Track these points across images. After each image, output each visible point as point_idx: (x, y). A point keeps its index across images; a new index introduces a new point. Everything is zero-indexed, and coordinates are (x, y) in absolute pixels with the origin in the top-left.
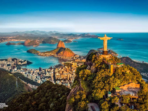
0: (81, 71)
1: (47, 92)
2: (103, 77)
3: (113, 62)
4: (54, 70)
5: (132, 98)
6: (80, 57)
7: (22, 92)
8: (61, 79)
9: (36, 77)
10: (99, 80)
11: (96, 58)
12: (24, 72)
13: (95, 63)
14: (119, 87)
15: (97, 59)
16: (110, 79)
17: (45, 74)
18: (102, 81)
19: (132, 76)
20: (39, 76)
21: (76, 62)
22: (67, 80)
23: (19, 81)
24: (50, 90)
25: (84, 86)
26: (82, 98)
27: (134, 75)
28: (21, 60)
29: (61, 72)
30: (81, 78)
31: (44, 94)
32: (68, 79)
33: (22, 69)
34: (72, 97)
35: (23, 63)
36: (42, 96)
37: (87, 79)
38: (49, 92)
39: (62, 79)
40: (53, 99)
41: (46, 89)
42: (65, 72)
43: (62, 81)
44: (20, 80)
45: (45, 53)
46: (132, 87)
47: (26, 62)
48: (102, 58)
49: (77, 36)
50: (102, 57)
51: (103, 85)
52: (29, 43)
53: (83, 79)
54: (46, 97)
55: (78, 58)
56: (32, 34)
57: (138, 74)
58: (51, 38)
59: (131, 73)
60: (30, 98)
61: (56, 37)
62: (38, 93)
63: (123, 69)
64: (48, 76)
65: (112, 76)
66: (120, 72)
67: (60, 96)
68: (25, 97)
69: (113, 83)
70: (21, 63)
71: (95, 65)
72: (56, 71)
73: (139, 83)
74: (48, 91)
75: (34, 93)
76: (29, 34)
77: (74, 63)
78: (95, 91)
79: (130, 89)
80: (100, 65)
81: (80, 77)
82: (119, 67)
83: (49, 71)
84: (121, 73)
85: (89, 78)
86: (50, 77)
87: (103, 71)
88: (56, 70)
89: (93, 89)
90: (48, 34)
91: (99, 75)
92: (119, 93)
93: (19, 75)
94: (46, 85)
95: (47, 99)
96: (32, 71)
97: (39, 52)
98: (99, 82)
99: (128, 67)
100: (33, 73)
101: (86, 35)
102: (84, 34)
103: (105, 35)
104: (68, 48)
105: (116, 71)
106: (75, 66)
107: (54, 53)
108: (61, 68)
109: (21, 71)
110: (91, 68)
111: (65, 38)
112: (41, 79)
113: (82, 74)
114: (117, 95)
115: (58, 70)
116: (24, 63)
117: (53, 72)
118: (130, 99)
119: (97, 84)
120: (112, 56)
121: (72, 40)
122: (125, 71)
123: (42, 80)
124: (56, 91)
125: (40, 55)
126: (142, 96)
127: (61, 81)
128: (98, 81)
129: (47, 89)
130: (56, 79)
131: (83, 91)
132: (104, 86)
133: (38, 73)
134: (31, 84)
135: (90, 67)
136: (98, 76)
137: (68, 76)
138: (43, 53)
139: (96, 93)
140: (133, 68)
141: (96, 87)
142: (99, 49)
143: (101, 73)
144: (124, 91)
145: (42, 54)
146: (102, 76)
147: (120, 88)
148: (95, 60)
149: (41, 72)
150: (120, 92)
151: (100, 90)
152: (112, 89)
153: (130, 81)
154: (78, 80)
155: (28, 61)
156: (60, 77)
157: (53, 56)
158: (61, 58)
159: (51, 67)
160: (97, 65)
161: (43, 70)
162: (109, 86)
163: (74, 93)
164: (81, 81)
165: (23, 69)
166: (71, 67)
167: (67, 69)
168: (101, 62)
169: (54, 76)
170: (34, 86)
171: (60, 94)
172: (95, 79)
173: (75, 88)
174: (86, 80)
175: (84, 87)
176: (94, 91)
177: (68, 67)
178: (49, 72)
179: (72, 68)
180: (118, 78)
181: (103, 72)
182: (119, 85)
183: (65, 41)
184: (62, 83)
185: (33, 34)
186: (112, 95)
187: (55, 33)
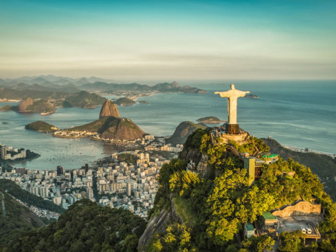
0: (173, 173)
1: (83, 226)
2: (230, 189)
3: (254, 152)
4: (93, 173)
5: (307, 239)
6: (156, 140)
7: (18, 227)
8: (111, 193)
9: (51, 190)
10: (221, 196)
11: (209, 142)
12: (19, 179)
13: (209, 155)
14: (272, 212)
15: (212, 145)
16: (250, 193)
17: (73, 181)
18: (230, 199)
19: (302, 184)
20: (56, 186)
21: (148, 152)
22: (127, 195)
23: (7, 199)
24: (93, 222)
25: (183, 211)
26: (180, 241)
27: (306, 181)
28: (11, 148)
29: (111, 177)
30: (174, 192)
31: (76, 232)
32: (130, 194)
33: (14, 171)
34: (155, 240)
35: (16, 157)
36: (73, 236)
37: (190, 193)
38: (89, 227)
39: (114, 195)
40: (101, 244)
41: (82, 219)
42: (121, 177)
43: (115, 199)
44: (12, 198)
45: (71, 130)
46: (302, 211)
47: (23, 154)
48: (225, 141)
49: (147, 90)
50: (225, 139)
51: (233, 209)
52: (31, 107)
53: (181, 194)
54: (84, 240)
55: (151, 143)
56: (36, 85)
57: (315, 180)
58: (83, 94)
59: (297, 177)
60: (42, 242)
61: (97, 92)
62: (61, 231)
63: (280, 169)
64: (78, 186)
65: (253, 185)
66: (271, 175)
67: (118, 236)
68: (29, 240)
69: (258, 202)
70: (12, 156)
71: (209, 159)
72: (100, 173)
73: (317, 202)
74: (87, 224)
75: (52, 230)
76: (31, 84)
77: (142, 155)
78: (213, 223)
79: (299, 216)
80: (221, 159)
81: (172, 190)
82: (268, 163)
83: (81, 173)
84: (276, 179)
85: (194, 190)
86: (83, 189)
87: (231, 173)
88: (98, 172)
89: (207, 219)
90: (77, 85)
91: (221, 183)
92: (273, 227)
93: (8, 184)
94: (80, 209)
95: (86, 245)
96: (40, 176)
97: (55, 129)
98: (222, 200)
99: (290, 164)
100: (43, 179)
101: (170, 87)
102: (166, 84)
103: (233, 86)
104: (126, 119)
105: (261, 173)
106: (146, 162)
107: (93, 132)
108: (111, 168)
109: (12, 175)
110: (198, 167)
111: (118, 95)
112: (62, 194)
113: (178, 182)
114: (267, 231)
115: (104, 171)
116: (18, 156)
117: (90, 178)
118: (302, 240)
119: (217, 205)
120: (249, 137)
121: (134, 98)
122: (285, 174)
123: (63, 197)
124: (109, 225)
125: (58, 136)
126: (330, 232)
127: (112, 198)
128: (218, 198)
129: (85, 219)
130: (100, 193)
131: (180, 223)
132: (236, 210)
133: (55, 181)
134: (38, 207)
135: (197, 165)
136: (219, 187)
137: (129, 185)
138: (65, 130)
139: (216, 228)
140: (303, 166)
141: (215, 213)
142: (201, 119)
143: (227, 178)
144: (284, 222)
145: (63, 134)
146: (229, 187)
147: (275, 214)
148: (207, 146)
149: (62, 176)
150: (275, 224)
151: (226, 222)
152: (254, 218)
153: (298, 198)
154: (166, 198)
155: (28, 152)
156: (108, 189)
157: (91, 139)
158: (109, 142)
159: (87, 165)
160: (214, 159)
161: (67, 172)
162: (246, 210)
163: (156, 228)
164: (173, 200)
165: (18, 171)
166: (135, 163)
167: (125, 170)
168: (224, 153)
169: (95, 187)
170: (45, 212)
171: (118, 230)
172: (211, 194)
173: (159, 216)
174: (187, 197)
175: (182, 214)
176: (211, 224)
177: (129, 165)
178: (81, 177)
179: (138, 167)
180: (268, 191)
181: (230, 177)
182: (272, 208)
183: (119, 102)
184: (114, 203)
185: (39, 83)
186: (256, 232)
187: (93, 82)
